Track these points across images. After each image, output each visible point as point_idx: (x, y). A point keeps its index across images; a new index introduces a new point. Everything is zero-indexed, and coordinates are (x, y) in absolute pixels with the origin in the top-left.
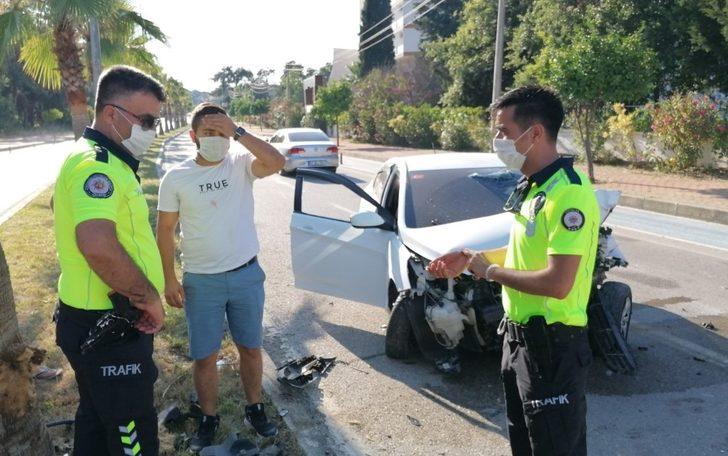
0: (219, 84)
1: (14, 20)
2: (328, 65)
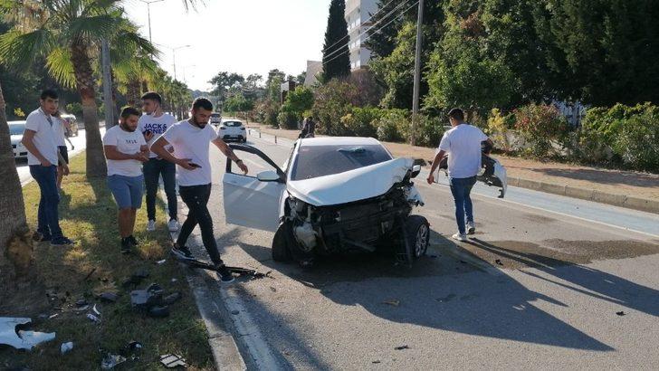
0: (216, 86)
1: (40, 36)
2: (304, 73)
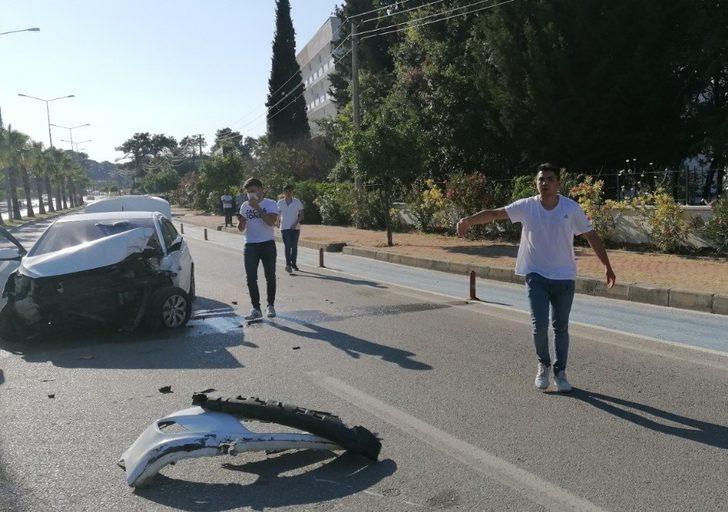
0: (131, 154)
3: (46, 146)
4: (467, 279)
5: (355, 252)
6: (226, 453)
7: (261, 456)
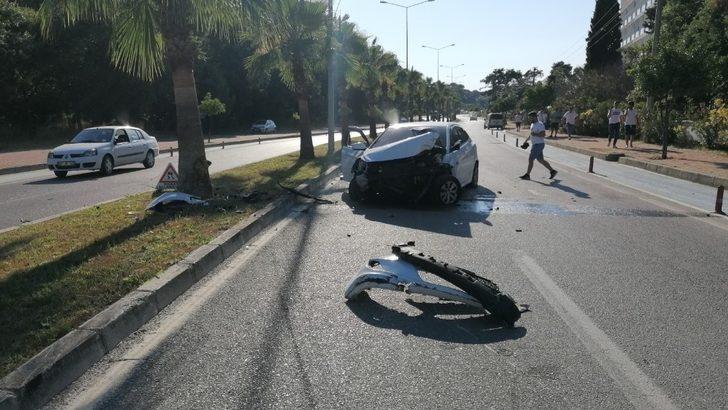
0: (490, 85)
3: (435, 80)
4: (715, 191)
5: (628, 163)
6: (403, 290)
7: (434, 300)
